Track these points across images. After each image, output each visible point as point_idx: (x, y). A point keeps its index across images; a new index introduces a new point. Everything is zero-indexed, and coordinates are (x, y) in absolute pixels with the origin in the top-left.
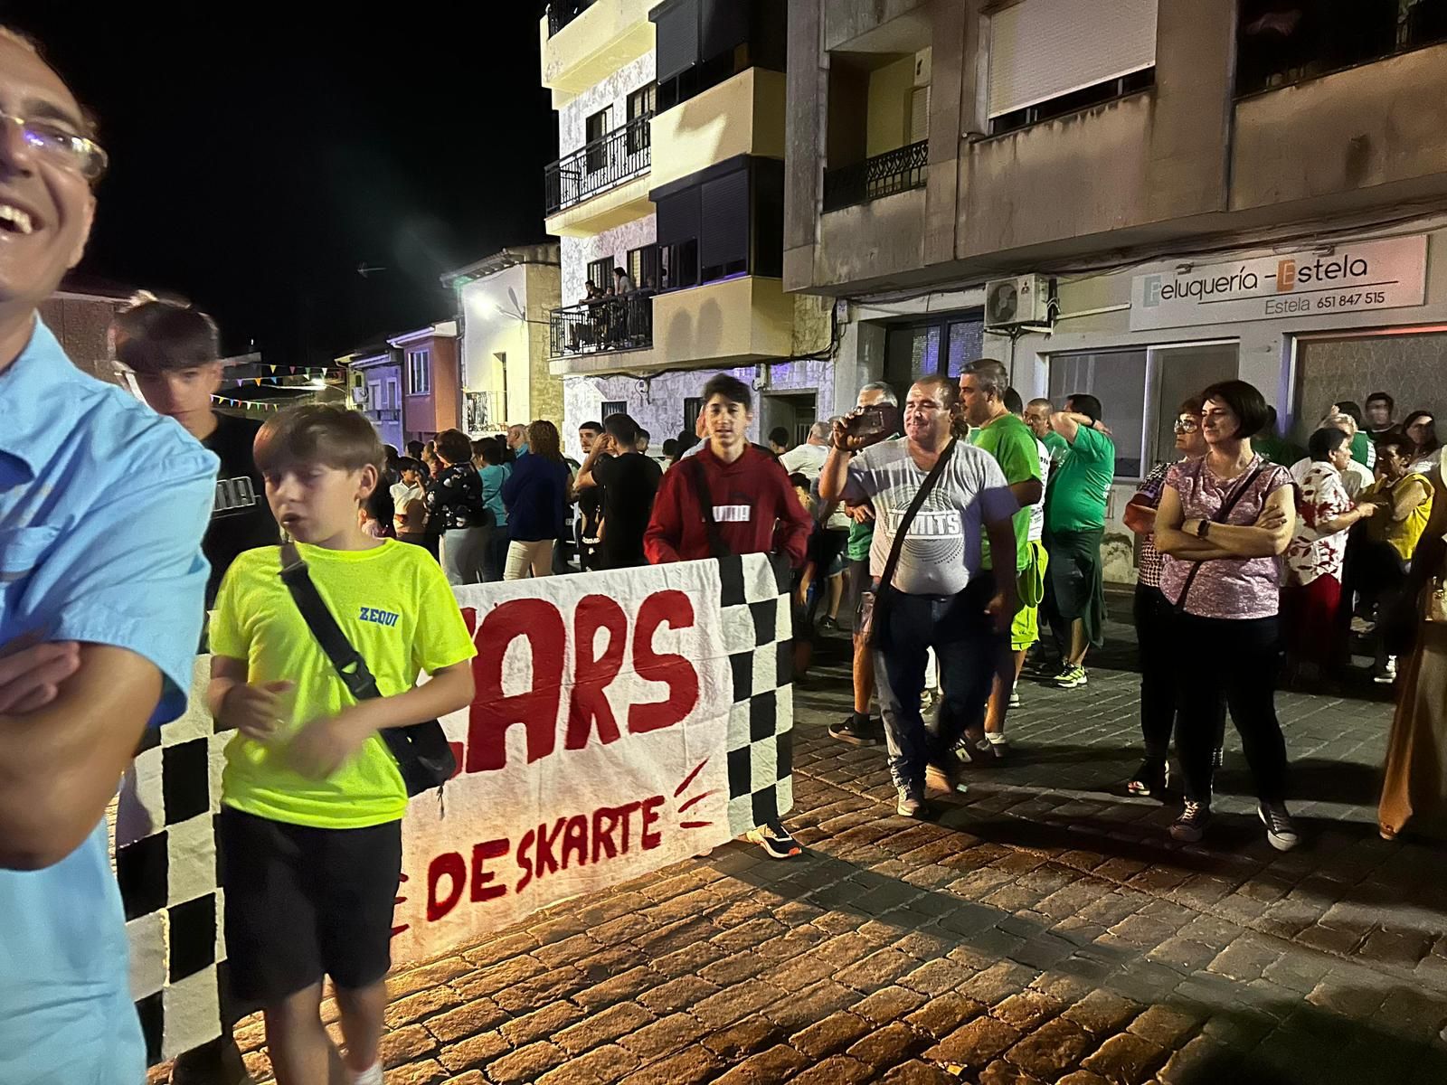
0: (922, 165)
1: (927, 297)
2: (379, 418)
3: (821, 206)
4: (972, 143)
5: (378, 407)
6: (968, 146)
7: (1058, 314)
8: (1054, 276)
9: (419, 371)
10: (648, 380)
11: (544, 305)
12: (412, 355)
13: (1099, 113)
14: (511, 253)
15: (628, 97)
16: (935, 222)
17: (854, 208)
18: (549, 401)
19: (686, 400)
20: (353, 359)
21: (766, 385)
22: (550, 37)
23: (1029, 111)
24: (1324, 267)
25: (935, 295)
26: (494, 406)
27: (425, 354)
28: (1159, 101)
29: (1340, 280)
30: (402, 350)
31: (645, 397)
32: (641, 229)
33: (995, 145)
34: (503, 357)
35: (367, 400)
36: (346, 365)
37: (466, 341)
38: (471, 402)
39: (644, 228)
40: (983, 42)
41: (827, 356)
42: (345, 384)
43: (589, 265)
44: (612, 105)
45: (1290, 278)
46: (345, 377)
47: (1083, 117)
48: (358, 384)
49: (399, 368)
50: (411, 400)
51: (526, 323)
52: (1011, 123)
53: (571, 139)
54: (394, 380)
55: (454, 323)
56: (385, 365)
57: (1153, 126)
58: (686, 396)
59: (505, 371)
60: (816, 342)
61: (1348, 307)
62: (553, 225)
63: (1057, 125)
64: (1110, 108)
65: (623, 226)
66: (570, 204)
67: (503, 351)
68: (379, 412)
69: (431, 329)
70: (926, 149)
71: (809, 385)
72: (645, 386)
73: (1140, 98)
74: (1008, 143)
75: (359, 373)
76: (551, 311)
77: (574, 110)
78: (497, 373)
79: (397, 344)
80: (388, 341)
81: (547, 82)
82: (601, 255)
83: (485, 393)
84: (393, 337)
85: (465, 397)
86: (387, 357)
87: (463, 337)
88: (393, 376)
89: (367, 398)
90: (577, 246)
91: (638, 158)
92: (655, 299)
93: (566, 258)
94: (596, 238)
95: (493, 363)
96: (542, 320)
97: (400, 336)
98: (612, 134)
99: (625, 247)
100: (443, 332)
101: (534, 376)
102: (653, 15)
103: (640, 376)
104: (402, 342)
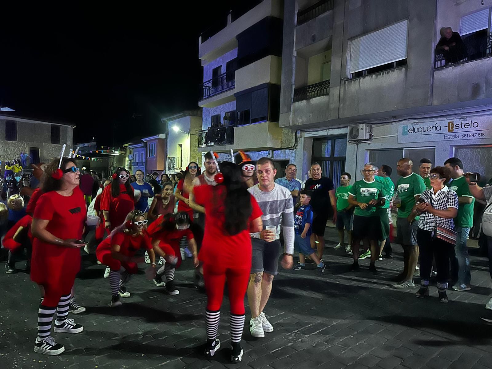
0: (327, 88)
1: (327, 130)
2: (137, 165)
3: (293, 100)
4: (345, 81)
5: (137, 161)
6: (343, 82)
7: (373, 137)
8: (371, 125)
9: (152, 149)
11: (196, 129)
12: (150, 144)
13: (388, 73)
14: (186, 112)
15: (227, 63)
16: (332, 106)
17: (304, 101)
20: (129, 145)
21: (272, 157)
22: (202, 43)
23: (364, 71)
24: (464, 124)
25: (331, 130)
26: (178, 162)
27: (155, 144)
28: (409, 70)
29: (469, 129)
30: (146, 143)
33: (353, 82)
34: (181, 146)
36: (126, 147)
37: (168, 140)
38: (170, 160)
39: (231, 105)
40: (349, 49)
41: (293, 148)
42: (126, 153)
43: (212, 117)
44: (221, 66)
45: (452, 128)
46: (126, 151)
47: (383, 74)
48: (130, 153)
49: (145, 148)
50: (149, 159)
51: (190, 135)
52: (359, 75)
53: (207, 76)
55: (165, 134)
56: (140, 147)
57: (406, 78)
59: (182, 151)
60: (289, 144)
61: (472, 137)
62: (201, 104)
63: (374, 76)
64: (392, 71)
65: (224, 104)
66: (206, 97)
67: (181, 144)
68: (137, 163)
69: (157, 136)
70: (329, 83)
71: (287, 158)
72: (230, 156)
73: (402, 69)
74: (357, 81)
75: (131, 150)
76: (199, 131)
77: (208, 67)
78: (179, 151)
79: (145, 141)
80: (142, 140)
81: (200, 57)
82: (216, 113)
83: (175, 157)
84: (144, 138)
85: (168, 159)
86: (141, 145)
87: (168, 138)
88: (143, 151)
89: (134, 158)
90: (208, 110)
91: (231, 83)
92: (235, 128)
93: (204, 114)
94: (215, 108)
95: (178, 147)
96: (195, 134)
97: (146, 138)
98: (222, 75)
99: (224, 111)
100: (161, 137)
101: (192, 152)
102: (237, 37)
103: (228, 153)
104: (147, 140)
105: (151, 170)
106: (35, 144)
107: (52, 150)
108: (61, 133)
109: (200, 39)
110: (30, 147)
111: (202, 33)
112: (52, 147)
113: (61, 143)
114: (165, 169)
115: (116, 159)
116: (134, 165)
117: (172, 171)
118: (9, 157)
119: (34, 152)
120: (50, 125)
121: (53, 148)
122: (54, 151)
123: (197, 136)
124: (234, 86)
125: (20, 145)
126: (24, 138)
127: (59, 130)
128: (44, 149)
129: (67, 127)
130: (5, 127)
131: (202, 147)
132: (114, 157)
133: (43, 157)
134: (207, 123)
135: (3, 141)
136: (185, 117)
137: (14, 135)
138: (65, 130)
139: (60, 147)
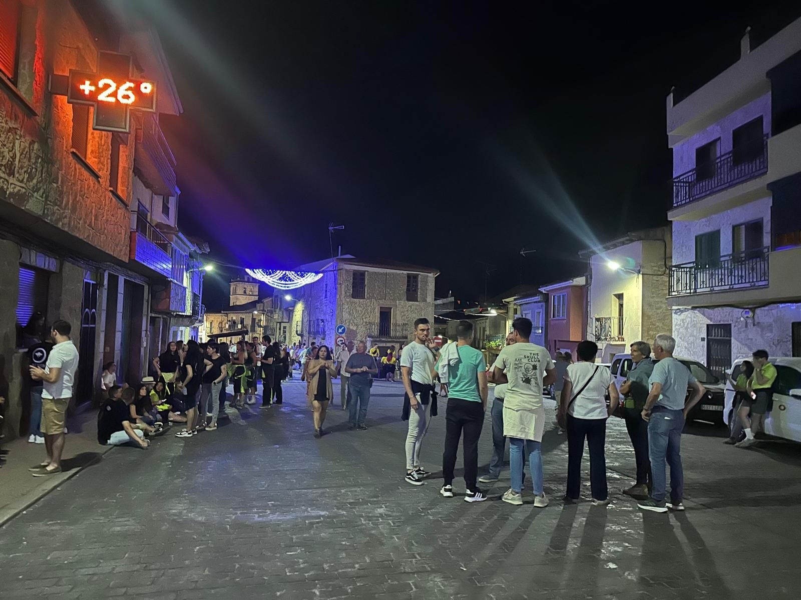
9: (559, 305)
10: (753, 310)
11: (653, 264)
12: (554, 296)
14: (633, 234)
15: (734, 131)
18: (654, 323)
19: (793, 324)
20: (515, 300)
22: (674, 106)
26: (615, 326)
27: (563, 296)
30: (548, 294)
31: (750, 321)
32: (746, 211)
34: (620, 297)
36: (508, 302)
37: (592, 288)
38: (597, 323)
42: (507, 313)
43: (696, 237)
44: (719, 138)
46: (507, 309)
48: (515, 313)
49: (544, 304)
50: (552, 322)
51: (641, 276)
53: (683, 164)
55: (584, 278)
56: (534, 302)
58: (793, 321)
59: (621, 306)
62: (672, 216)
65: (729, 211)
66: (684, 202)
67: (621, 292)
69: (572, 281)
72: (751, 314)
75: (517, 307)
77: (686, 146)
78: (615, 306)
79: (545, 291)
80: (539, 289)
81: (671, 131)
82: (708, 230)
83: (610, 318)
84: (542, 287)
85: (591, 321)
86: (537, 298)
87: (590, 285)
88: (540, 308)
90: (686, 226)
91: (754, 164)
92: (771, 255)
93: (676, 234)
94: (703, 220)
95: (613, 299)
96: (651, 273)
97: (546, 286)
98: (720, 157)
99: (730, 224)
100: (578, 283)
101: (646, 307)
102: (771, 74)
103: (745, 307)
104: (548, 290)
105: (555, 341)
106: (386, 303)
107: (407, 311)
108: (419, 285)
109: (670, 98)
110: (381, 307)
111: (674, 88)
113: (419, 300)
115: (490, 322)
117: (603, 342)
118: (355, 321)
119: (385, 315)
120: (405, 274)
121: (408, 307)
122: (409, 312)
123: (655, 278)
124: (766, 169)
125: (369, 304)
126: (374, 294)
127: (417, 282)
128: (397, 309)
129: (428, 276)
130: (351, 281)
131: (678, 297)
132: (487, 319)
133: (396, 321)
134: (683, 251)
135: (348, 300)
136: (630, 244)
137: (362, 291)
138: (425, 280)
139: (417, 305)
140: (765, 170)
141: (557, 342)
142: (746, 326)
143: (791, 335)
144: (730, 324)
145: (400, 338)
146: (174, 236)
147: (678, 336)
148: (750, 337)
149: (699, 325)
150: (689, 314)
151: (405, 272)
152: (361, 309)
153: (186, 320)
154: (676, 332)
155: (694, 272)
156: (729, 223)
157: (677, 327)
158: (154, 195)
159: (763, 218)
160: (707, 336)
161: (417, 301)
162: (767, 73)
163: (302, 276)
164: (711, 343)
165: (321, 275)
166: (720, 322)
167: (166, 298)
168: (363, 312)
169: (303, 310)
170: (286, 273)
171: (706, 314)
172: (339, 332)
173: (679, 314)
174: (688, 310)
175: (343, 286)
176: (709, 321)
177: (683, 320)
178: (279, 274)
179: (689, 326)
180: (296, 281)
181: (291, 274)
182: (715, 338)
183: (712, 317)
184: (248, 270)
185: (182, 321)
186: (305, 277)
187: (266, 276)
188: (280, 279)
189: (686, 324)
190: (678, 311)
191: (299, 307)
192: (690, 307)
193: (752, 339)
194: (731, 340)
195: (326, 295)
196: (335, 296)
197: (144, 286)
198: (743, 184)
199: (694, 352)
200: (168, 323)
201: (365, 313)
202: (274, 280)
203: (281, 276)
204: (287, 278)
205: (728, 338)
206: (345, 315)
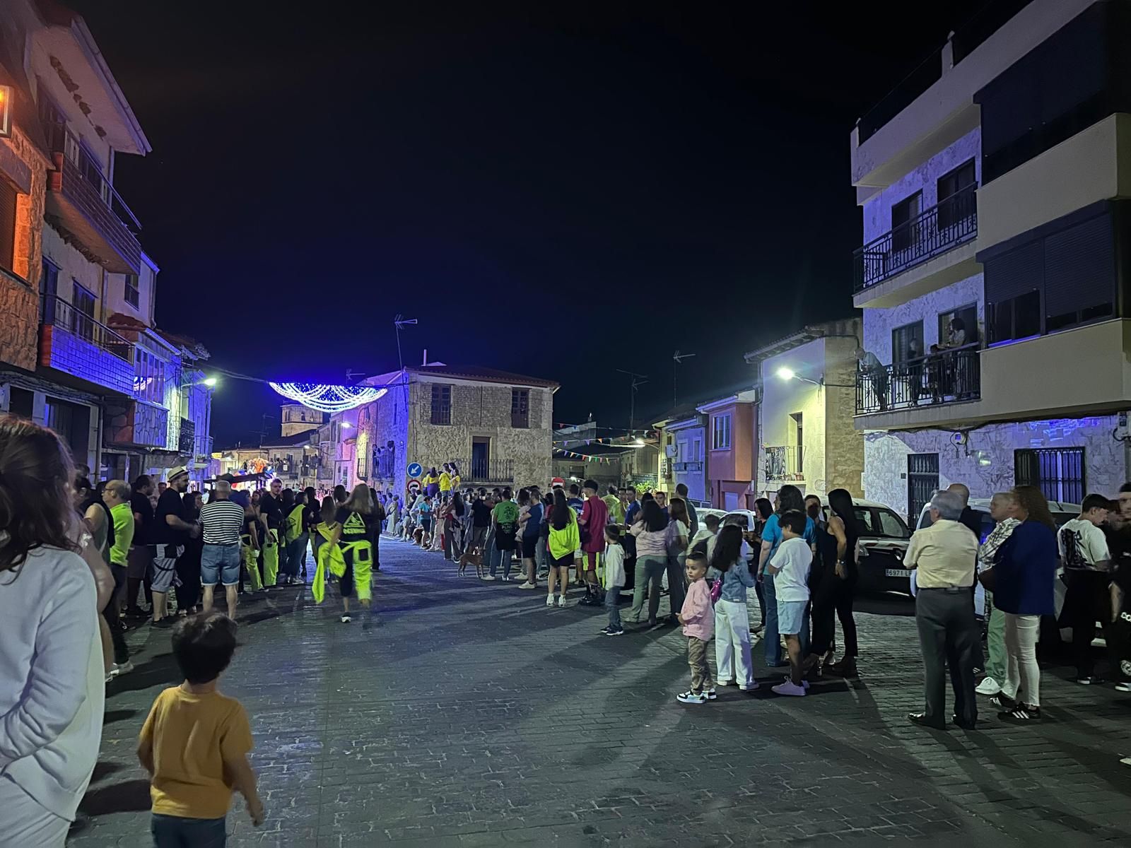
2: (685, 468)
5: (685, 460)
9: (722, 432)
10: (965, 433)
11: (840, 371)
12: (715, 418)
14: (812, 329)
15: (939, 180)
18: (844, 454)
19: (1016, 452)
20: (667, 424)
22: (860, 145)
26: (791, 458)
27: (728, 417)
30: (708, 415)
31: (962, 449)
32: (955, 292)
34: (798, 417)
35: (676, 455)
36: (660, 428)
37: (763, 406)
38: (769, 455)
39: (959, 292)
42: (659, 443)
43: (894, 331)
44: (921, 191)
46: (660, 437)
48: (669, 442)
49: (703, 429)
50: (713, 455)
51: (824, 388)
53: (876, 226)
54: (699, 438)
55: (752, 392)
56: (693, 427)
58: (1015, 448)
59: (800, 430)
62: (859, 302)
65: (934, 293)
66: (875, 281)
67: (799, 411)
68: (685, 464)
69: (737, 397)
72: (963, 439)
75: (671, 434)
76: (849, 376)
77: (879, 203)
78: (793, 430)
79: (704, 411)
80: (697, 409)
81: (858, 180)
82: (907, 321)
83: (783, 448)
84: (701, 405)
85: (762, 452)
86: (696, 421)
87: (761, 402)
88: (699, 436)
89: (677, 454)
90: (881, 316)
91: (960, 226)
92: (983, 354)
93: (868, 327)
94: (902, 306)
95: (789, 422)
96: (838, 384)
97: (705, 404)
98: (922, 215)
99: (936, 311)
100: (744, 400)
101: (830, 432)
102: (979, 97)
103: (956, 429)
104: (708, 409)
105: (719, 481)
106: (482, 431)
107: (513, 441)
108: (530, 404)
109: (855, 134)
110: (474, 437)
111: (859, 119)
112: (513, 434)
113: (530, 426)
114: (755, 477)
115: (638, 456)
116: (680, 470)
117: (775, 482)
118: (436, 458)
119: (481, 448)
120: (509, 389)
121: (515, 435)
122: (516, 443)
123: (844, 390)
124: (975, 232)
125: (456, 432)
126: (464, 417)
127: (527, 400)
128: (498, 439)
129: (542, 391)
130: (430, 399)
131: (867, 416)
132: (634, 452)
133: (497, 455)
134: (878, 351)
135: (425, 426)
136: (810, 343)
137: (446, 413)
138: (539, 397)
139: (529, 433)
140: (974, 234)
141: (721, 482)
142: (958, 457)
143: (1013, 467)
144: (938, 454)
145: (502, 481)
146: (139, 333)
147: (872, 471)
148: (962, 473)
149: (899, 455)
150: (885, 440)
151: (509, 386)
152: (444, 439)
153: (169, 458)
154: (869, 466)
155: (892, 381)
156: (934, 311)
157: (870, 459)
158: (106, 273)
159: (976, 303)
160: (909, 471)
161: (527, 427)
162: (975, 96)
163: (356, 392)
164: (914, 481)
165: (384, 391)
166: (924, 451)
167: (128, 425)
168: (448, 444)
169: (367, 443)
170: (330, 388)
171: (907, 440)
172: (412, 473)
173: (872, 440)
174: (882, 435)
175: (418, 407)
176: (911, 450)
177: (878, 448)
178: (320, 390)
179: (886, 456)
180: (346, 401)
181: (338, 389)
182: (920, 473)
183: (914, 443)
184: (273, 385)
185: (164, 459)
186: (361, 394)
187: (301, 393)
188: (322, 397)
189: (881, 455)
190: (872, 436)
191: (363, 438)
192: (886, 431)
193: (964, 475)
194: (938, 477)
195: (395, 420)
196: (407, 421)
197: (90, 408)
198: (946, 253)
199: (892, 494)
200: (141, 463)
201: (450, 445)
202: (313, 399)
203: (323, 393)
204: (333, 395)
205: (934, 474)
206: (421, 448)
